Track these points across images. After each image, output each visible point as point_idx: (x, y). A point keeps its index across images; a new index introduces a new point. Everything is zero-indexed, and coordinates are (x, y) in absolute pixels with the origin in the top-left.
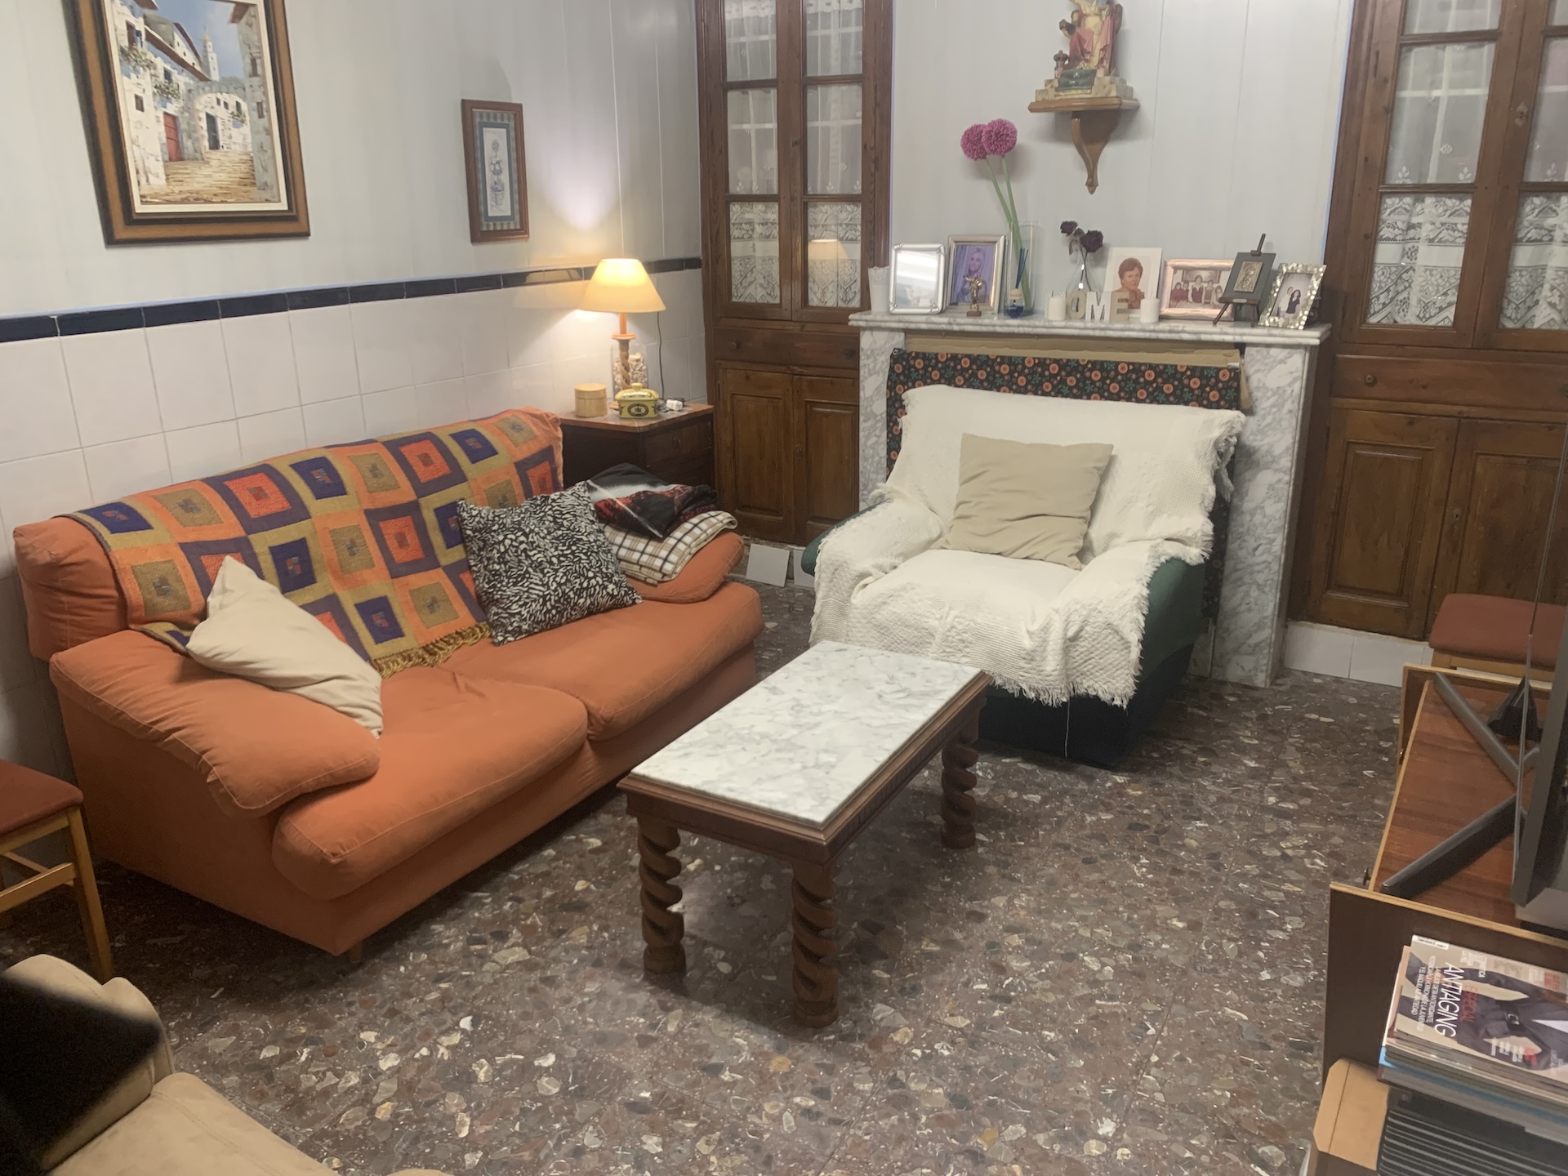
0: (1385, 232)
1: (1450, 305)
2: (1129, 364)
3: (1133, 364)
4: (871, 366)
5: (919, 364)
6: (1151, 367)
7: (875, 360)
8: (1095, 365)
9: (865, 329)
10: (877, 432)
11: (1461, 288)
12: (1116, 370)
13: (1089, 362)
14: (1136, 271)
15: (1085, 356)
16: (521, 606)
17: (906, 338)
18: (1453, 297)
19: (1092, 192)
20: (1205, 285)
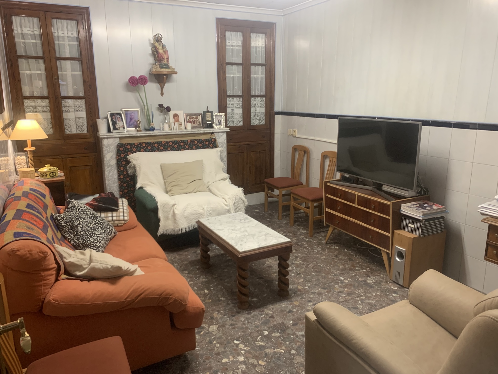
0: (228, 106)
1: (241, 121)
2: (190, 140)
3: (191, 140)
4: (108, 150)
5: (129, 147)
6: (196, 140)
7: (110, 148)
8: (182, 141)
9: (104, 138)
10: (113, 171)
11: (243, 117)
12: (187, 142)
13: (180, 141)
14: (177, 117)
15: (178, 139)
16: (99, 243)
17: (120, 140)
18: (242, 119)
19: (162, 96)
20: (195, 119)
